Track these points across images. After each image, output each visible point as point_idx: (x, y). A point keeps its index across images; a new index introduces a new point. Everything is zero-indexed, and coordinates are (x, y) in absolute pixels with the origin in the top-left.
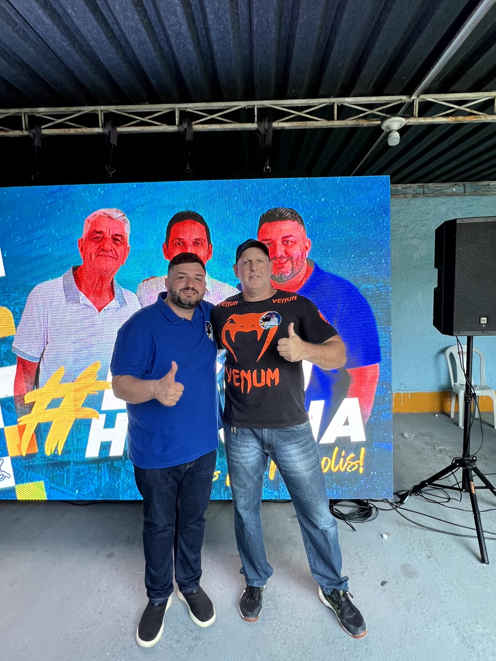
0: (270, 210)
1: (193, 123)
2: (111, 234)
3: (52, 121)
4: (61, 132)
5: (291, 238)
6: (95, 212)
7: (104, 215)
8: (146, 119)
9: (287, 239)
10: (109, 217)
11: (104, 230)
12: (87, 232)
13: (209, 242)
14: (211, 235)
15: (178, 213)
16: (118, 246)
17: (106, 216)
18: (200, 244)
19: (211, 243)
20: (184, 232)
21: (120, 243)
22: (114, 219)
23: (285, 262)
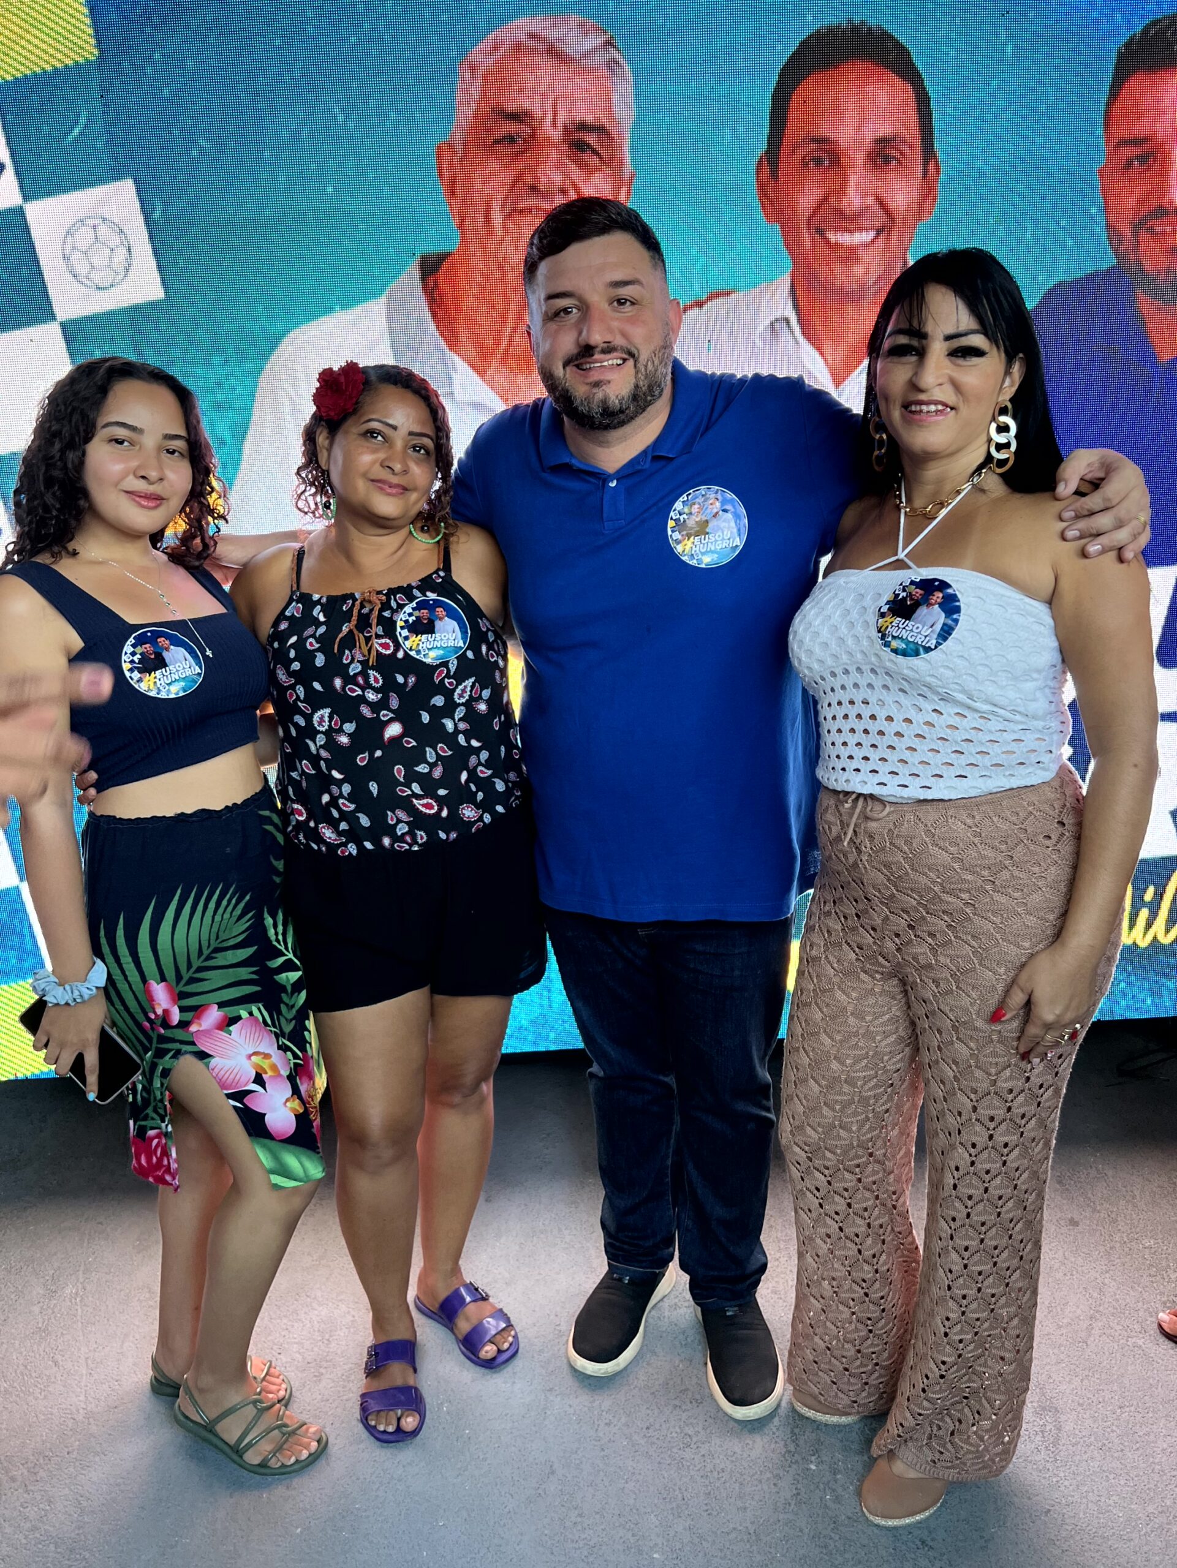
0: (1155, 23)
2: (560, 122)
6: (497, 33)
11: (533, 105)
12: (471, 112)
13: (929, 152)
14: (936, 123)
15: (818, 31)
16: (588, 170)
17: (541, 47)
18: (894, 157)
19: (935, 157)
20: (837, 111)
21: (596, 159)
22: (572, 59)
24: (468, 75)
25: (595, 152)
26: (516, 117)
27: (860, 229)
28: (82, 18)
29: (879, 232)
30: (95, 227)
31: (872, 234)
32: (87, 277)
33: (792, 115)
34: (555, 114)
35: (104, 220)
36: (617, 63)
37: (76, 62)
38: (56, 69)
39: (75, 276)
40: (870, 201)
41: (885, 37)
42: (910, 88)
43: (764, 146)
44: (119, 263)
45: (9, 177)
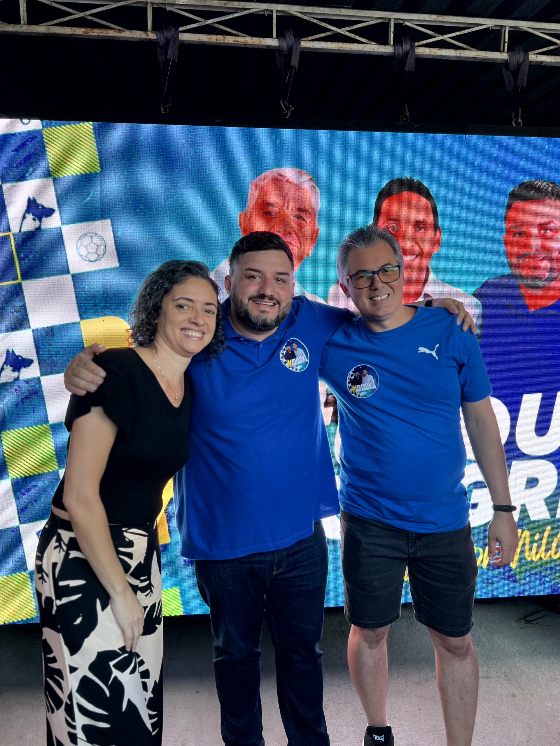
0: (522, 184)
1: (416, 44)
2: (290, 208)
3: (196, 21)
4: (210, 40)
5: (551, 226)
6: (267, 173)
7: (280, 178)
8: (344, 31)
9: (546, 227)
10: (288, 181)
11: (280, 201)
12: (254, 202)
13: (437, 227)
14: (439, 216)
15: (393, 180)
16: (301, 226)
17: (284, 179)
18: (423, 228)
19: (439, 228)
20: (401, 209)
21: (304, 222)
22: (296, 184)
23: (541, 260)
24: (253, 188)
25: (304, 220)
26: (273, 204)
27: (410, 254)
28: (95, 156)
29: (417, 256)
30: (91, 237)
32: (86, 257)
33: (383, 210)
34: (288, 204)
35: (96, 234)
36: (314, 187)
37: (91, 172)
38: (82, 175)
39: (80, 256)
40: (414, 244)
41: (419, 184)
42: (429, 202)
43: (372, 221)
44: (100, 252)
45: (56, 215)
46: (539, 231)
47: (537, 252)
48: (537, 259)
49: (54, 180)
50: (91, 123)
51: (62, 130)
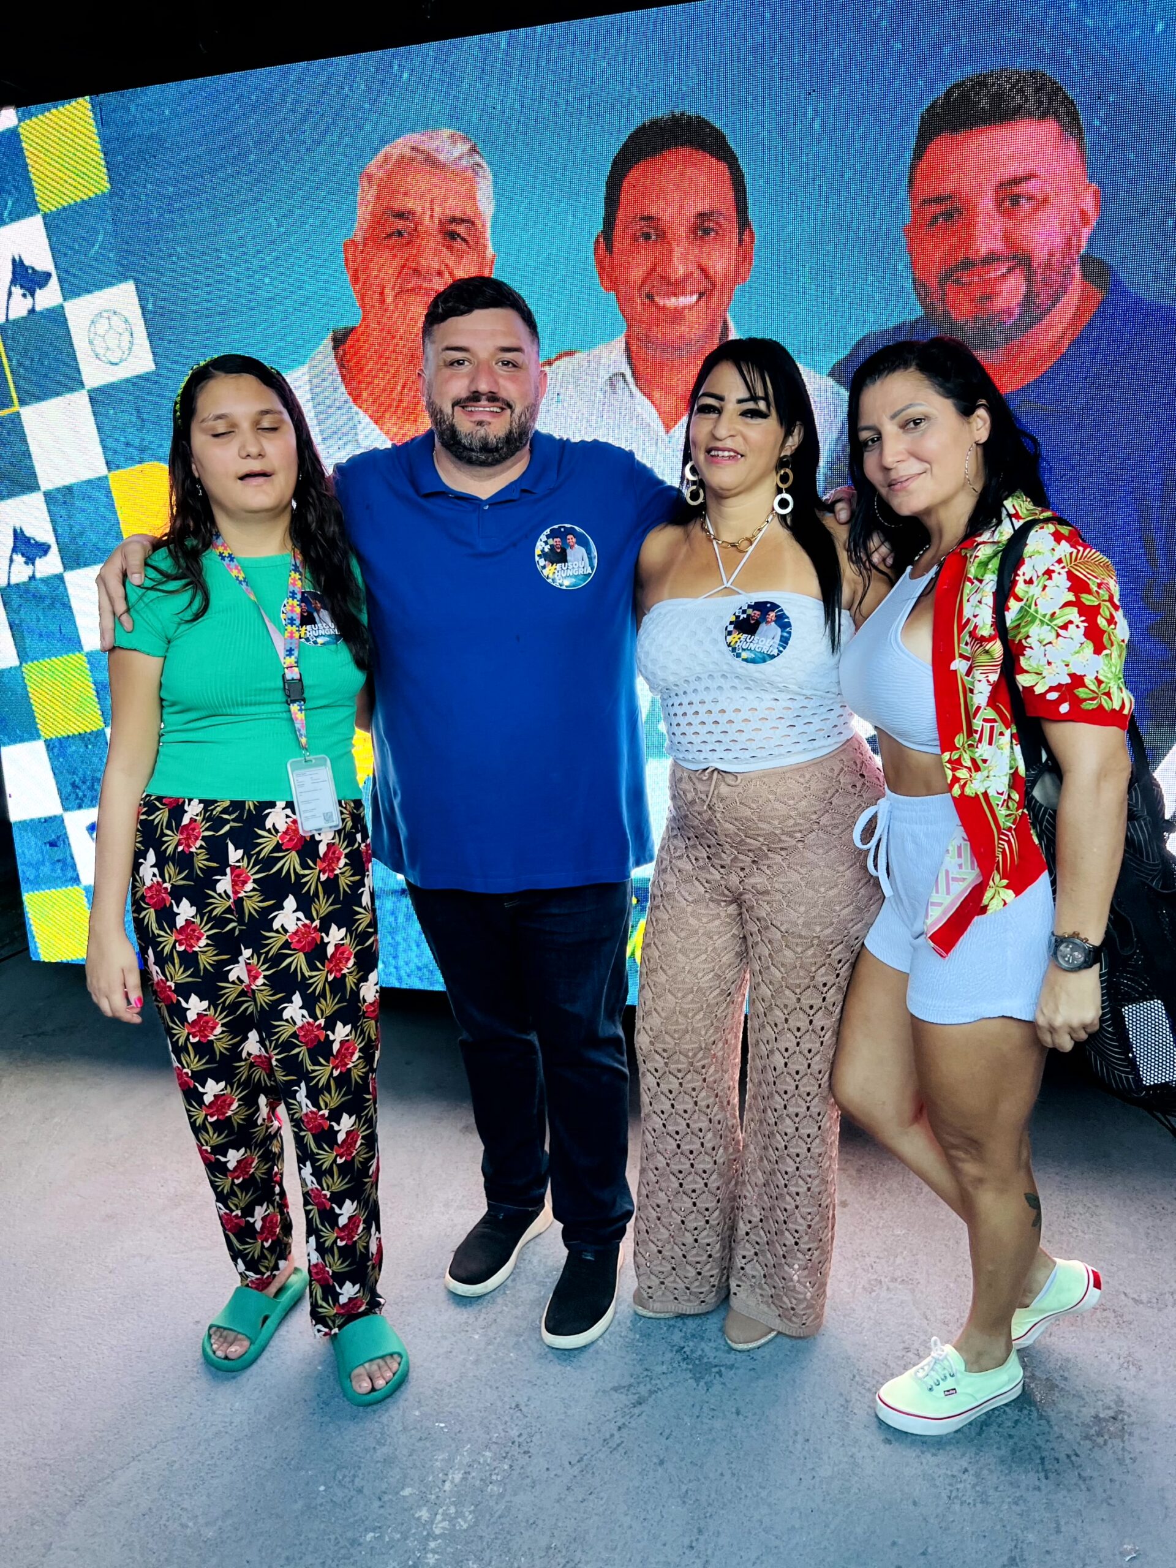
2: (437, 217)
5: (1030, 187)
10: (429, 160)
12: (368, 214)
13: (744, 223)
14: (749, 194)
15: (644, 124)
16: (460, 256)
17: (420, 157)
18: (712, 230)
19: (749, 225)
20: (662, 192)
21: (464, 245)
22: (444, 165)
23: (1003, 275)
24: (366, 185)
25: (464, 239)
26: (401, 215)
27: (683, 293)
28: (99, 161)
29: (701, 295)
30: (109, 318)
31: (695, 298)
32: (104, 356)
33: (624, 197)
34: (432, 210)
35: (115, 312)
36: (479, 165)
37: (96, 194)
38: (84, 201)
39: (96, 355)
40: (693, 268)
42: (725, 165)
43: (600, 227)
44: (125, 344)
45: (54, 282)
46: (999, 203)
47: (992, 258)
48: (992, 275)
49: (45, 217)
50: (87, 98)
51: (47, 121)
